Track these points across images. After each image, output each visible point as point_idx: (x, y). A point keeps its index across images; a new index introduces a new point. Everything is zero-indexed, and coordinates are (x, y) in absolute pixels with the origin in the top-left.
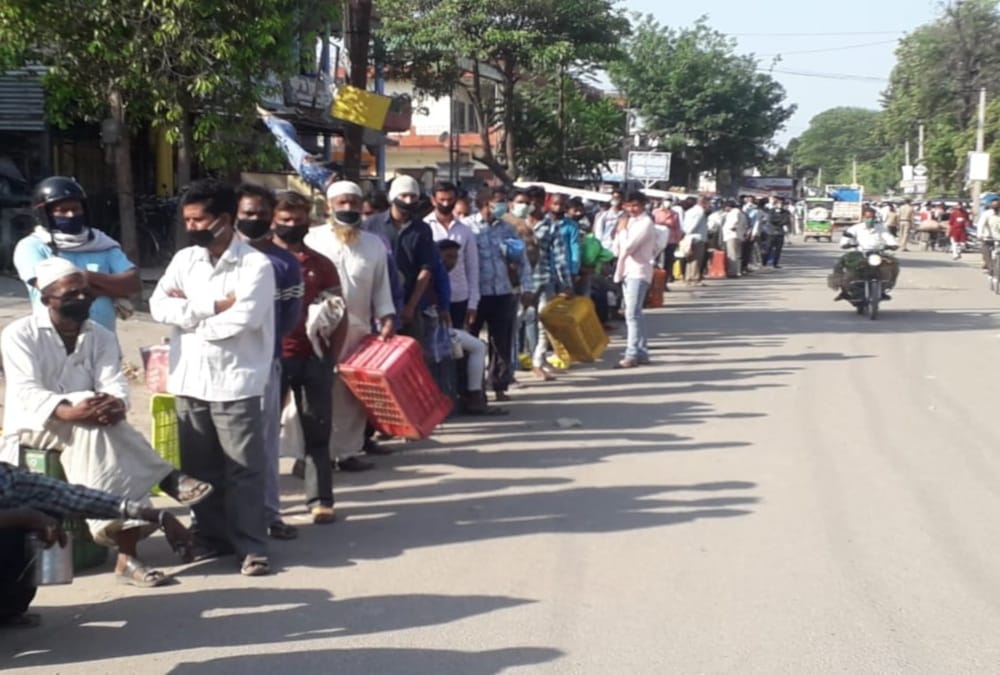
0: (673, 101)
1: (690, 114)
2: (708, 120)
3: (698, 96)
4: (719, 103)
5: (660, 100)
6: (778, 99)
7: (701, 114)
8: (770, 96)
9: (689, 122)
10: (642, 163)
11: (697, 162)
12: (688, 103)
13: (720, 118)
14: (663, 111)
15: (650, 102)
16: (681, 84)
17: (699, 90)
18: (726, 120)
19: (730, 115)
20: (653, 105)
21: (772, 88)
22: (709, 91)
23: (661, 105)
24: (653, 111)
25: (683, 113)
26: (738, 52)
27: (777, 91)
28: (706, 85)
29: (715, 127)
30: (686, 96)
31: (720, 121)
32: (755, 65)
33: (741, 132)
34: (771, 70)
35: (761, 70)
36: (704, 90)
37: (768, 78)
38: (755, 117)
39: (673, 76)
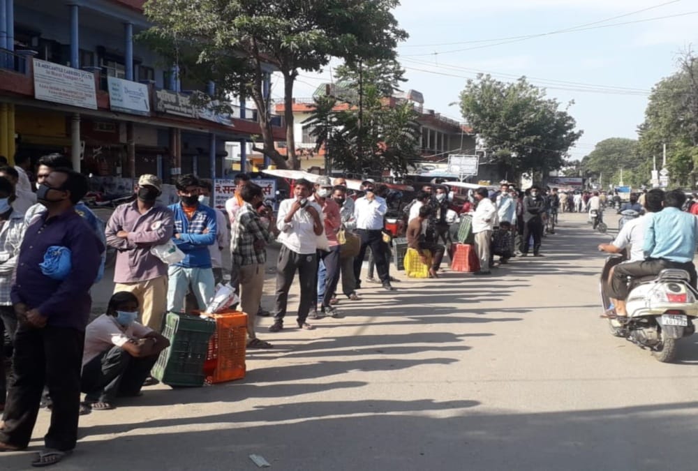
0: (502, 128)
1: (513, 136)
2: (525, 140)
3: (518, 125)
4: (532, 129)
5: (494, 127)
6: (571, 127)
7: (520, 136)
8: (566, 125)
9: (512, 140)
10: (458, 162)
11: (518, 167)
12: (512, 129)
13: (532, 139)
14: (496, 134)
15: (487, 128)
16: (507, 118)
17: (519, 120)
18: (535, 140)
19: (539, 137)
20: (489, 130)
21: (567, 120)
22: (525, 121)
23: (494, 130)
24: (489, 134)
25: (509, 135)
26: (545, 98)
27: (571, 122)
28: (523, 118)
29: (529, 144)
30: (510, 125)
31: (532, 141)
32: (557, 106)
33: (546, 147)
34: (567, 109)
35: (561, 109)
36: (522, 121)
37: (565, 114)
38: (555, 138)
39: (503, 113)
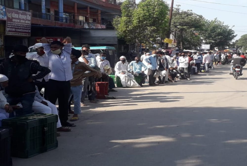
0: (209, 34)
1: (213, 36)
2: (217, 37)
3: (215, 33)
4: (219, 34)
5: (206, 33)
6: (233, 33)
7: (215, 36)
8: (231, 33)
9: (213, 38)
10: (204, 46)
11: (214, 45)
12: (213, 34)
13: (220, 37)
14: (207, 36)
15: (204, 34)
16: (211, 31)
17: (215, 32)
18: (221, 37)
19: (222, 37)
20: (205, 34)
21: (232, 31)
22: (217, 32)
23: (207, 34)
24: (205, 36)
25: (212, 36)
26: (224, 25)
27: (233, 32)
28: (217, 31)
29: (219, 39)
30: (212, 33)
31: (220, 38)
32: (228, 27)
33: (224, 40)
34: (232, 28)
35: (230, 28)
36: (216, 32)
37: (231, 29)
38: (228, 37)
39: (209, 29)
